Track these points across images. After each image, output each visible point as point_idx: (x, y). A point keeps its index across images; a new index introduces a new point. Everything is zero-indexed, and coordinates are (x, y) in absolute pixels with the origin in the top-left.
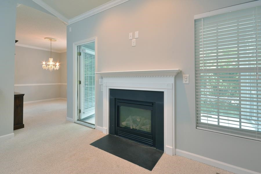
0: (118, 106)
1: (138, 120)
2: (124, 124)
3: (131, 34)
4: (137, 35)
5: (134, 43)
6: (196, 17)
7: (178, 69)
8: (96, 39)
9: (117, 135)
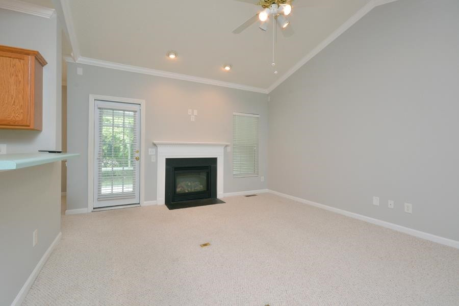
1: (189, 184)
2: (178, 190)
3: (190, 111)
4: (196, 112)
8: (143, 102)
9: (174, 202)
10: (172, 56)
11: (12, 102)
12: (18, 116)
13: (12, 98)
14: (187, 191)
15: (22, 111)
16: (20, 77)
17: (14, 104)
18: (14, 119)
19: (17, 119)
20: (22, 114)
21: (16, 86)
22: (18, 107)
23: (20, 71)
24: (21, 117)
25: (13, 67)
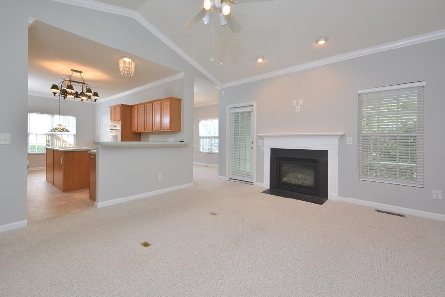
0: (280, 164)
1: (299, 176)
2: (285, 179)
3: (294, 102)
4: (301, 102)
5: (298, 109)
6: (360, 92)
7: (343, 133)
8: (255, 104)
9: (279, 189)
10: (260, 61)
14: (293, 183)
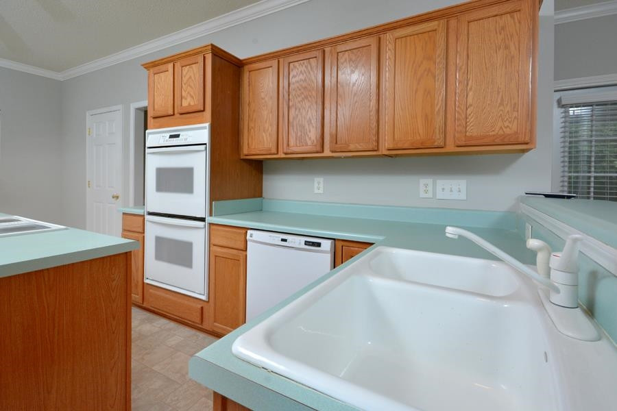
11: (499, 101)
12: (508, 126)
13: (499, 92)
15: (515, 114)
16: (512, 48)
17: (501, 104)
18: (501, 132)
19: (508, 131)
20: (516, 121)
21: (506, 67)
22: (508, 108)
23: (512, 36)
24: (514, 127)
25: (500, 34)
